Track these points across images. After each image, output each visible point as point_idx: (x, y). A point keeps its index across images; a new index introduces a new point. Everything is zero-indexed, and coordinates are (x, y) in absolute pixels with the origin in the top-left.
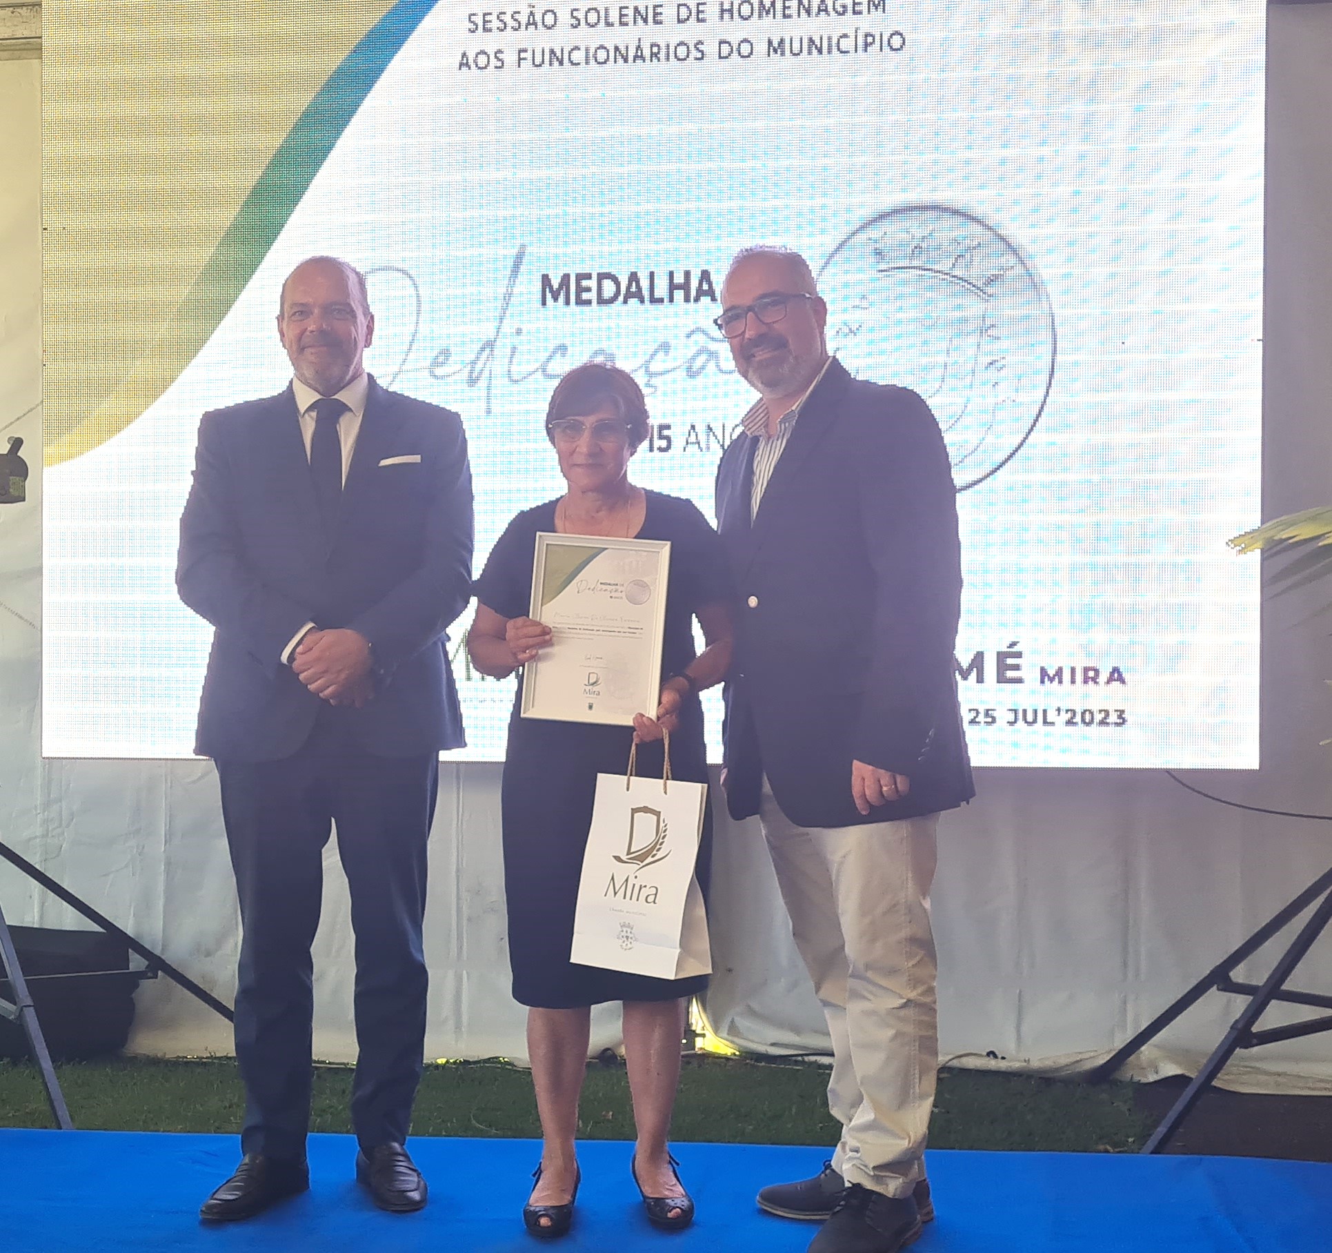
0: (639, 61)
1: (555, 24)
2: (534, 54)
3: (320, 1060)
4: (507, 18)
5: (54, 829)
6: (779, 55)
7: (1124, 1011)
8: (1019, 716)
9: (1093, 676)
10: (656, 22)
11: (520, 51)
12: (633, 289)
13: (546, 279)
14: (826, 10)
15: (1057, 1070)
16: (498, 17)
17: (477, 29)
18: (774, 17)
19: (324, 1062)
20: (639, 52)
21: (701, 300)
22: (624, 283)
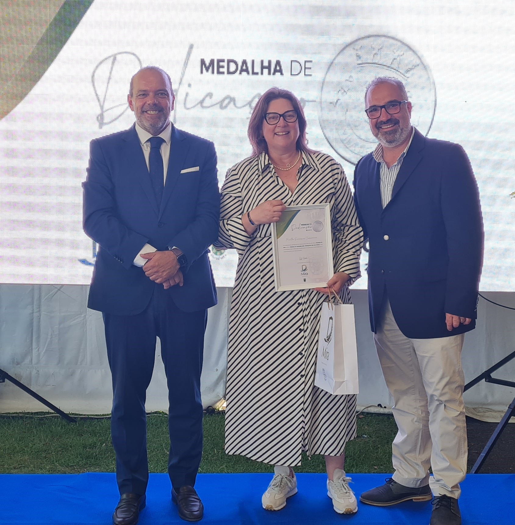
12: (244, 68)
13: (203, 62)
21: (276, 74)
22: (240, 64)
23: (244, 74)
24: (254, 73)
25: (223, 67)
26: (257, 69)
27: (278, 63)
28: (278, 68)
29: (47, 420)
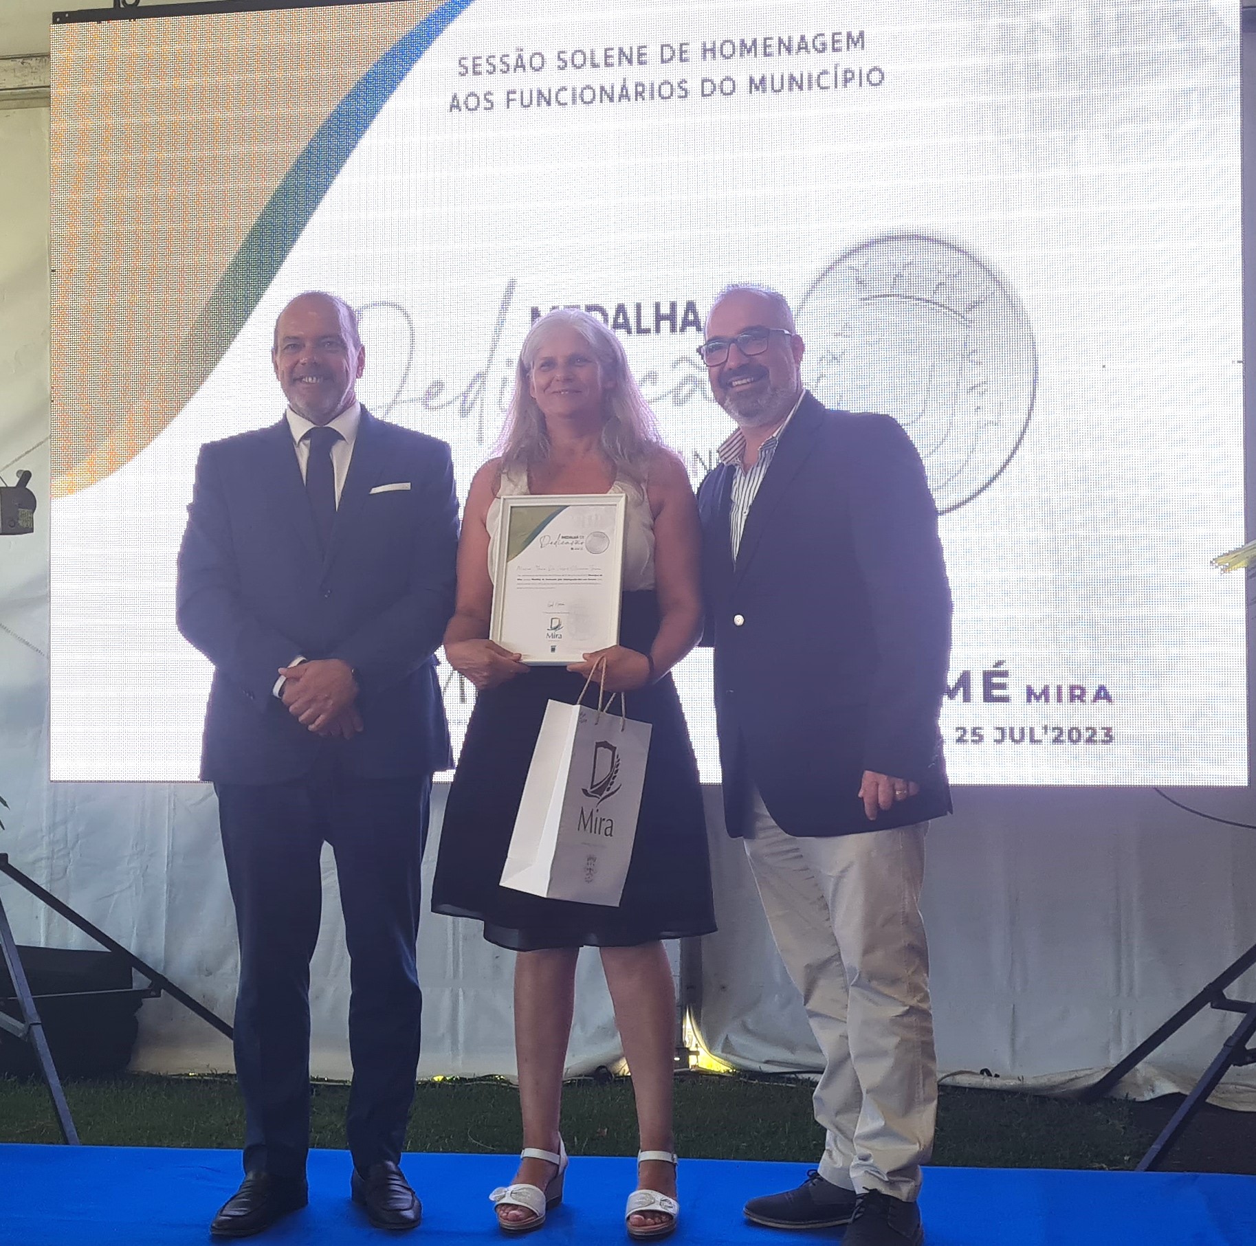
0: (624, 101)
1: (543, 65)
2: (522, 96)
3: (320, 1077)
4: (496, 61)
5: (60, 851)
6: (761, 92)
7: (1118, 1028)
8: (1004, 734)
9: (1079, 694)
10: (641, 63)
11: (508, 93)
12: (621, 320)
14: (806, 48)
15: (1052, 1087)
16: (488, 62)
17: (467, 72)
18: (756, 55)
19: (323, 1080)
20: (624, 91)
21: (688, 330)
22: (611, 313)
23: (621, 332)
24: (640, 331)
26: (648, 321)
27: (691, 307)
28: (691, 317)
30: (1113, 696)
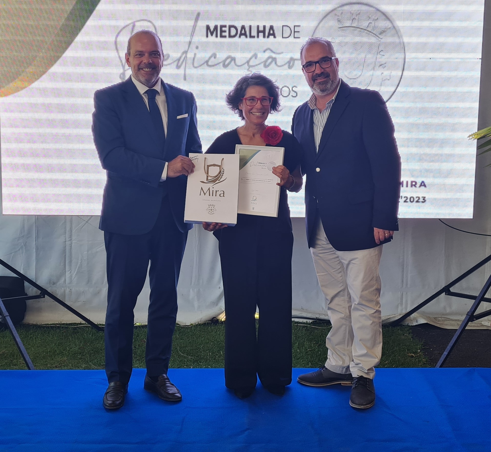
9: (414, 184)
12: (243, 32)
13: (208, 27)
21: (270, 37)
22: (239, 29)
23: (243, 37)
24: (251, 37)
25: (225, 32)
26: (254, 33)
27: (271, 28)
28: (271, 32)
29: (80, 330)
30: (427, 185)
